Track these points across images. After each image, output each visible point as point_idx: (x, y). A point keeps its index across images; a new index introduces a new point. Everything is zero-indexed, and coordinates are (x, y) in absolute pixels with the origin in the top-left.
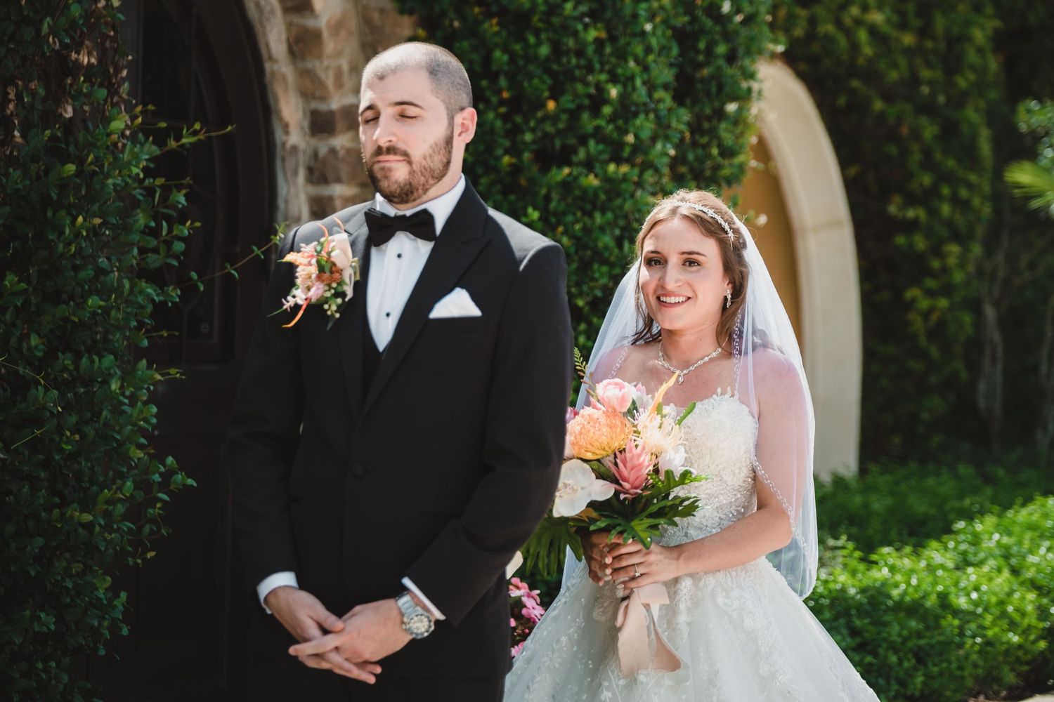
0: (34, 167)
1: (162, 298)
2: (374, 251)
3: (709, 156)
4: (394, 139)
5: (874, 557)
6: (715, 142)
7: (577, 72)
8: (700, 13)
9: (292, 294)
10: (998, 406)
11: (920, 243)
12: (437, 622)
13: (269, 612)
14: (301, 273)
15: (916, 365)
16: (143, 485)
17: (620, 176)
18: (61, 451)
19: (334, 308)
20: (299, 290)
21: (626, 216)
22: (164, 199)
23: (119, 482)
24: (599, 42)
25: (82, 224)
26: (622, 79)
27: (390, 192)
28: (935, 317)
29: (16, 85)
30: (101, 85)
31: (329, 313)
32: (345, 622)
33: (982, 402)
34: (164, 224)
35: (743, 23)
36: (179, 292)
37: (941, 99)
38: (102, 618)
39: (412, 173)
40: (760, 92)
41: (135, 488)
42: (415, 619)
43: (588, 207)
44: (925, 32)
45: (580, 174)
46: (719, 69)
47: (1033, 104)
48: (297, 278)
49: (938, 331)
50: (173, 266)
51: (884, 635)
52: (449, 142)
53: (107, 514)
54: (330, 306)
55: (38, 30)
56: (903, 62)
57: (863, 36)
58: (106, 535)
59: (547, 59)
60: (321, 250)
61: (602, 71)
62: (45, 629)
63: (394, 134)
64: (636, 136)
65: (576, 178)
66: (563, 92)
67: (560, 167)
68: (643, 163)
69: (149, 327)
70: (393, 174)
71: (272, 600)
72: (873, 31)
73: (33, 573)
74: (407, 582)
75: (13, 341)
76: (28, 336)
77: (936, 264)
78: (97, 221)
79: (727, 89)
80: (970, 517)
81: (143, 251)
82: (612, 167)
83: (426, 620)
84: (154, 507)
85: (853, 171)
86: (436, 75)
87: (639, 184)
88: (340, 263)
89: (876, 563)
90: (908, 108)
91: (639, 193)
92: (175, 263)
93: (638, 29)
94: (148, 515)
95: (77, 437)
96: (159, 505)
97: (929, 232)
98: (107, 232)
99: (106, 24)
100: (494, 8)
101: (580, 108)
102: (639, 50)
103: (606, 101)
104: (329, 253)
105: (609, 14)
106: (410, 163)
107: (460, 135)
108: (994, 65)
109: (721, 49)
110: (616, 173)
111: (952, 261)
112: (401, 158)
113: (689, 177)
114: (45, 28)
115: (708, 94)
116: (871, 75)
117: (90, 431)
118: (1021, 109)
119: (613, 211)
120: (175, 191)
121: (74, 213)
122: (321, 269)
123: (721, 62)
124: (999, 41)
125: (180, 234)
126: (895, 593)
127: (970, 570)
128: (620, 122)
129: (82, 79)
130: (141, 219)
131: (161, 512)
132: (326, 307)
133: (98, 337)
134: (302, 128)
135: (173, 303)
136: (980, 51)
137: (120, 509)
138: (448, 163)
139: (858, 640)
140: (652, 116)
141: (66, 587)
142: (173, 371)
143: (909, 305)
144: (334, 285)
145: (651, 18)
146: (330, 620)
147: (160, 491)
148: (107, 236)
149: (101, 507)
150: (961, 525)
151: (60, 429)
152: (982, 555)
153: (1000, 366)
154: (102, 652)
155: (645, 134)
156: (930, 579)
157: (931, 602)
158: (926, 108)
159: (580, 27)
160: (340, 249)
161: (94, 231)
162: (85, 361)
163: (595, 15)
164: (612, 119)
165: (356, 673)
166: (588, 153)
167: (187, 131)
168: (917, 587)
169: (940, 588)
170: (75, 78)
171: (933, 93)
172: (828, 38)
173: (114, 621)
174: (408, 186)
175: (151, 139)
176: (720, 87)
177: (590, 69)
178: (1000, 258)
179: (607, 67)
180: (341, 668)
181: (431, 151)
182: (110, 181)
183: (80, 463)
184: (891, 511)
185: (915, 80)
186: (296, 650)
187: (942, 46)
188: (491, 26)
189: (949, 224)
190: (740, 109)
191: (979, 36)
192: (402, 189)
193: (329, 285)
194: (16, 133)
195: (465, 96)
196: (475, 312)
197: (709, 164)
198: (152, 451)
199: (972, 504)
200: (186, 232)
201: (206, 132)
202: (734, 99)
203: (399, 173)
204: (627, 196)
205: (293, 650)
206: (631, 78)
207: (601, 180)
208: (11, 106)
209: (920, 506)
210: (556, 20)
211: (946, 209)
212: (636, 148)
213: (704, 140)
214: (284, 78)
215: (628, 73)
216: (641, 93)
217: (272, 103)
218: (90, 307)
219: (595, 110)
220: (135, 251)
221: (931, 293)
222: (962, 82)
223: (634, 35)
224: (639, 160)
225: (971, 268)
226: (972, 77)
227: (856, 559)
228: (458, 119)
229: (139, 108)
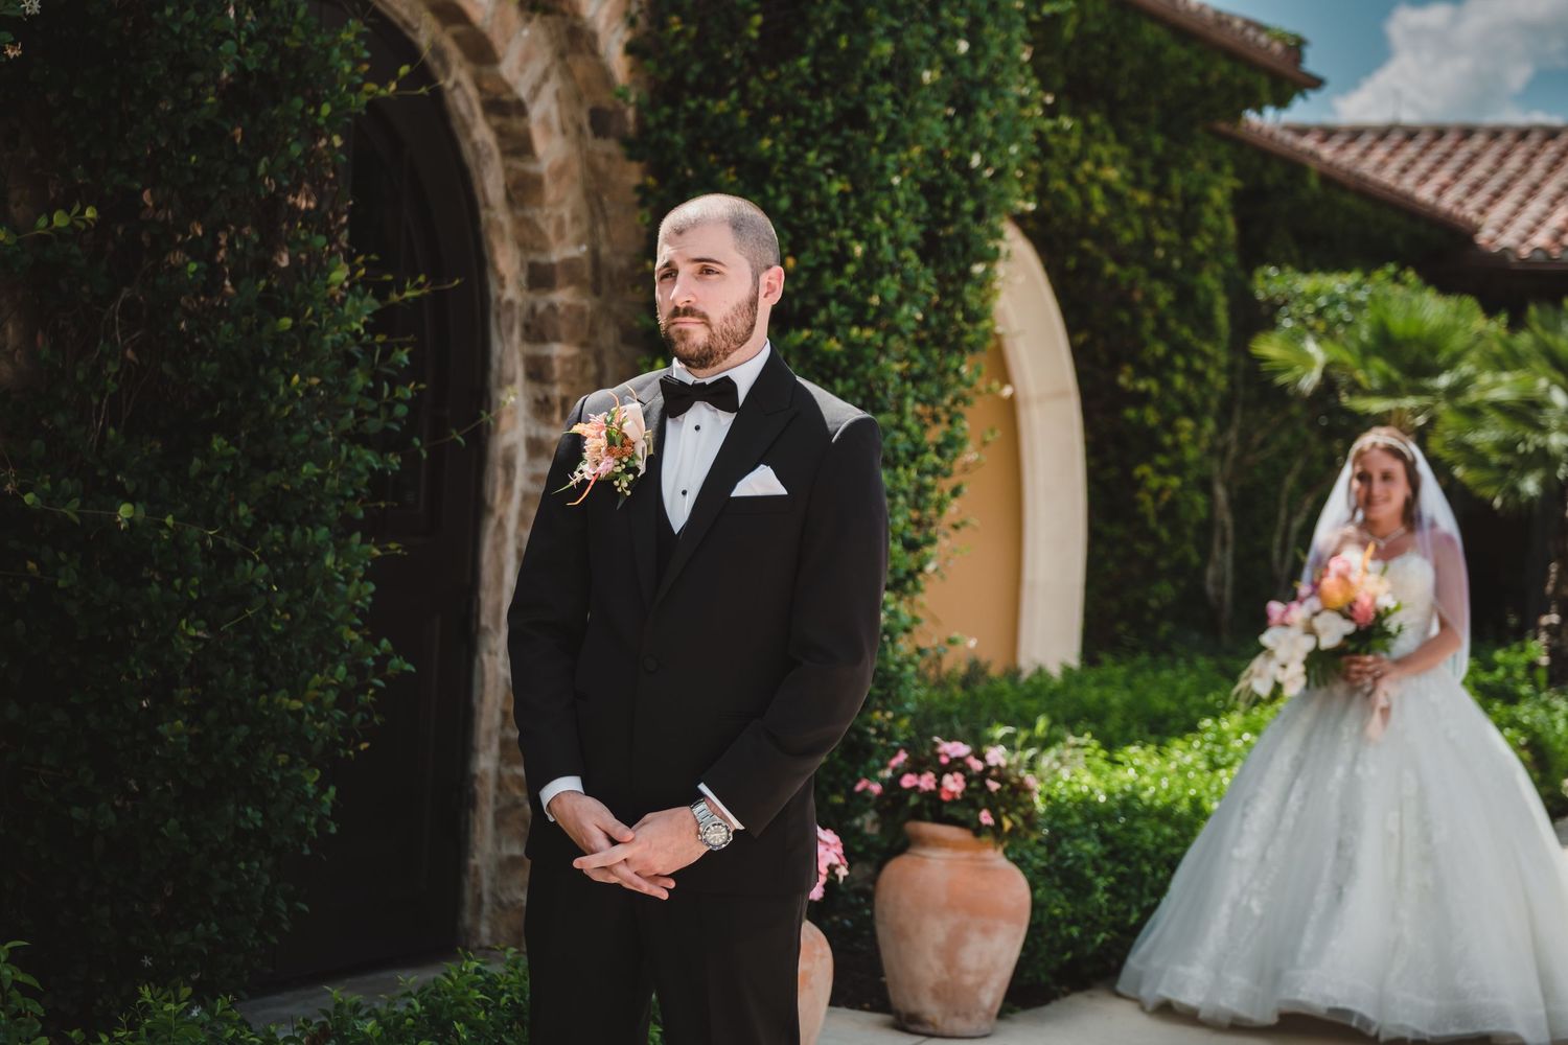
0: (245, 320)
1: (381, 466)
2: (669, 423)
3: (953, 320)
4: (692, 299)
5: (1119, 757)
6: (959, 306)
7: (819, 228)
8: (947, 166)
9: (578, 469)
10: (1228, 593)
11: (1152, 417)
12: (736, 832)
13: (552, 819)
14: (590, 446)
15: (1145, 549)
16: (357, 669)
17: (864, 341)
18: (270, 631)
19: (625, 484)
20: (587, 465)
21: (868, 385)
22: (385, 355)
23: (330, 665)
24: (843, 195)
25: (298, 384)
26: (867, 236)
27: (688, 355)
28: (1166, 496)
29: (228, 230)
30: (319, 232)
31: (619, 490)
32: (634, 831)
33: (1210, 589)
34: (386, 385)
35: (992, 178)
36: (399, 459)
37: (1177, 263)
38: (308, 815)
39: (712, 336)
40: (1008, 254)
41: (349, 673)
42: (712, 828)
43: (828, 373)
44: (1160, 191)
45: (820, 338)
46: (966, 227)
47: (1272, 271)
48: (585, 451)
49: (1169, 513)
50: (393, 431)
51: (1137, 842)
52: (753, 303)
53: (317, 702)
54: (620, 482)
55: (253, 172)
56: (1137, 222)
57: (1096, 193)
58: (315, 723)
59: (787, 213)
60: (611, 421)
61: (845, 226)
62: (251, 826)
63: (694, 295)
64: (882, 299)
65: (816, 342)
66: (804, 249)
67: (799, 329)
68: (888, 326)
69: (365, 497)
70: (690, 336)
71: (556, 806)
72: (1107, 188)
73: (237, 765)
74: (703, 787)
75: (219, 510)
76: (235, 505)
77: (1168, 440)
78: (315, 381)
79: (974, 249)
80: (1215, 715)
81: (359, 413)
82: (855, 331)
83: (724, 829)
84: (366, 693)
85: (1081, 338)
86: (740, 230)
87: (883, 350)
88: (632, 436)
89: (1122, 763)
90: (1142, 271)
91: (883, 360)
92: (397, 428)
93: (884, 183)
94: (360, 702)
95: (288, 616)
96: (371, 692)
97: (1161, 407)
98: (322, 393)
99: (326, 165)
100: (731, 156)
101: (822, 266)
102: (886, 205)
103: (850, 259)
104: (621, 425)
105: (853, 165)
106: (708, 325)
107: (766, 296)
108: (1231, 228)
109: (969, 205)
110: (859, 336)
111: (1184, 437)
112: (699, 321)
113: (931, 342)
114: (261, 168)
115: (953, 253)
116: (1103, 236)
117: (302, 611)
118: (1259, 274)
119: (855, 378)
120: (397, 350)
121: (288, 371)
122: (611, 442)
123: (968, 220)
124: (1238, 199)
125: (402, 396)
126: (1145, 795)
127: (1222, 772)
128: (864, 283)
129: (300, 224)
130: (360, 380)
131: (373, 699)
132: (616, 483)
133: (311, 507)
134: (519, 282)
135: (393, 471)
136: (1218, 212)
137: (331, 696)
138: (753, 326)
139: (1109, 847)
140: (898, 277)
141: (272, 780)
142: (393, 546)
143: (1138, 484)
144: (625, 459)
145: (899, 171)
146: (619, 829)
147: (374, 677)
148: (321, 397)
149: (312, 694)
150: (1207, 723)
151: (268, 608)
152: (1230, 756)
153: (1229, 551)
154: (307, 852)
155: (891, 296)
156: (1180, 782)
157: (1184, 807)
158: (1161, 273)
159: (823, 179)
160: (633, 420)
161: (309, 391)
162: (296, 534)
163: (839, 166)
164: (855, 279)
165: (646, 888)
166: (829, 315)
167: (411, 283)
168: (1169, 792)
169: (1192, 792)
170: (292, 224)
171: (1168, 257)
172: (1060, 194)
173: (321, 819)
174: (707, 350)
175: (370, 291)
176: (967, 247)
177: (833, 225)
178: (1232, 435)
179: (851, 223)
180: (630, 883)
181: (733, 313)
182: (328, 338)
183: (290, 646)
184: (1129, 708)
185: (1149, 243)
186: (581, 863)
187: (1178, 206)
188: (728, 175)
189: (1183, 397)
190: (987, 271)
191: (1218, 195)
192: (701, 353)
193: (620, 460)
194: (227, 283)
195: (771, 253)
196: (780, 490)
197: (953, 328)
198: (368, 633)
199: (1216, 700)
200: (409, 394)
201: (431, 286)
202: (980, 259)
203: (698, 336)
204: (870, 362)
205: (577, 863)
206: (877, 235)
207: (844, 345)
208: (222, 253)
209: (1161, 702)
210: (797, 171)
211: (1179, 381)
212: (881, 311)
213: (948, 303)
214: (501, 228)
215: (874, 230)
216: (887, 252)
217: (487, 254)
218: (305, 474)
219: (838, 270)
220: (352, 413)
221: (1162, 471)
222: (1198, 245)
223: (880, 189)
224: (884, 323)
225: (1204, 444)
226: (1210, 240)
227: (1101, 758)
228: (764, 278)
229: (361, 259)
